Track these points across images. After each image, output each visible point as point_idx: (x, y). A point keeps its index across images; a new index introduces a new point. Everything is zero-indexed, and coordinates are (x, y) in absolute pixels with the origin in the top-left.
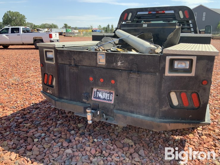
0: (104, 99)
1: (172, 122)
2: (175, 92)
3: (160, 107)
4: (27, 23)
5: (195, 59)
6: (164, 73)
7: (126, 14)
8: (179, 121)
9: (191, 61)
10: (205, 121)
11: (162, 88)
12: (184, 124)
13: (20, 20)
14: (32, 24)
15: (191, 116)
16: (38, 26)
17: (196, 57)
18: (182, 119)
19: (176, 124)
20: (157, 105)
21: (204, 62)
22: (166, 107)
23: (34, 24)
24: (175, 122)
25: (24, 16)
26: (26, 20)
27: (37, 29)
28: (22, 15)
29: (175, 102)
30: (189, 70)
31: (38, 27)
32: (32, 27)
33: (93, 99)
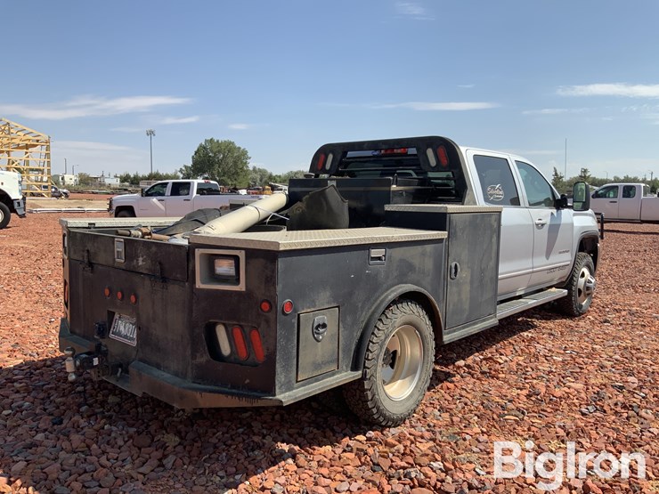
0: (126, 337)
1: (205, 390)
2: (224, 325)
3: (194, 357)
4: (251, 169)
5: (242, 255)
6: (194, 282)
7: (323, 156)
8: (227, 390)
9: (236, 259)
10: (275, 395)
11: (194, 315)
12: (230, 397)
13: (235, 163)
14: (265, 171)
15: (247, 381)
16: (280, 177)
17: (243, 252)
18: (233, 387)
19: (212, 394)
20: (189, 352)
21: (259, 263)
22: (202, 356)
23: (269, 171)
24: (211, 391)
25: (244, 153)
26: (248, 161)
27: (271, 186)
28: (239, 148)
29: (225, 348)
30: (235, 280)
31: (278, 179)
32: (264, 180)
33: (111, 335)
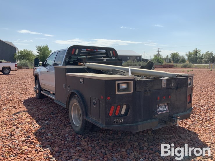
0: (164, 111)
7: (74, 49)
33: (158, 113)
